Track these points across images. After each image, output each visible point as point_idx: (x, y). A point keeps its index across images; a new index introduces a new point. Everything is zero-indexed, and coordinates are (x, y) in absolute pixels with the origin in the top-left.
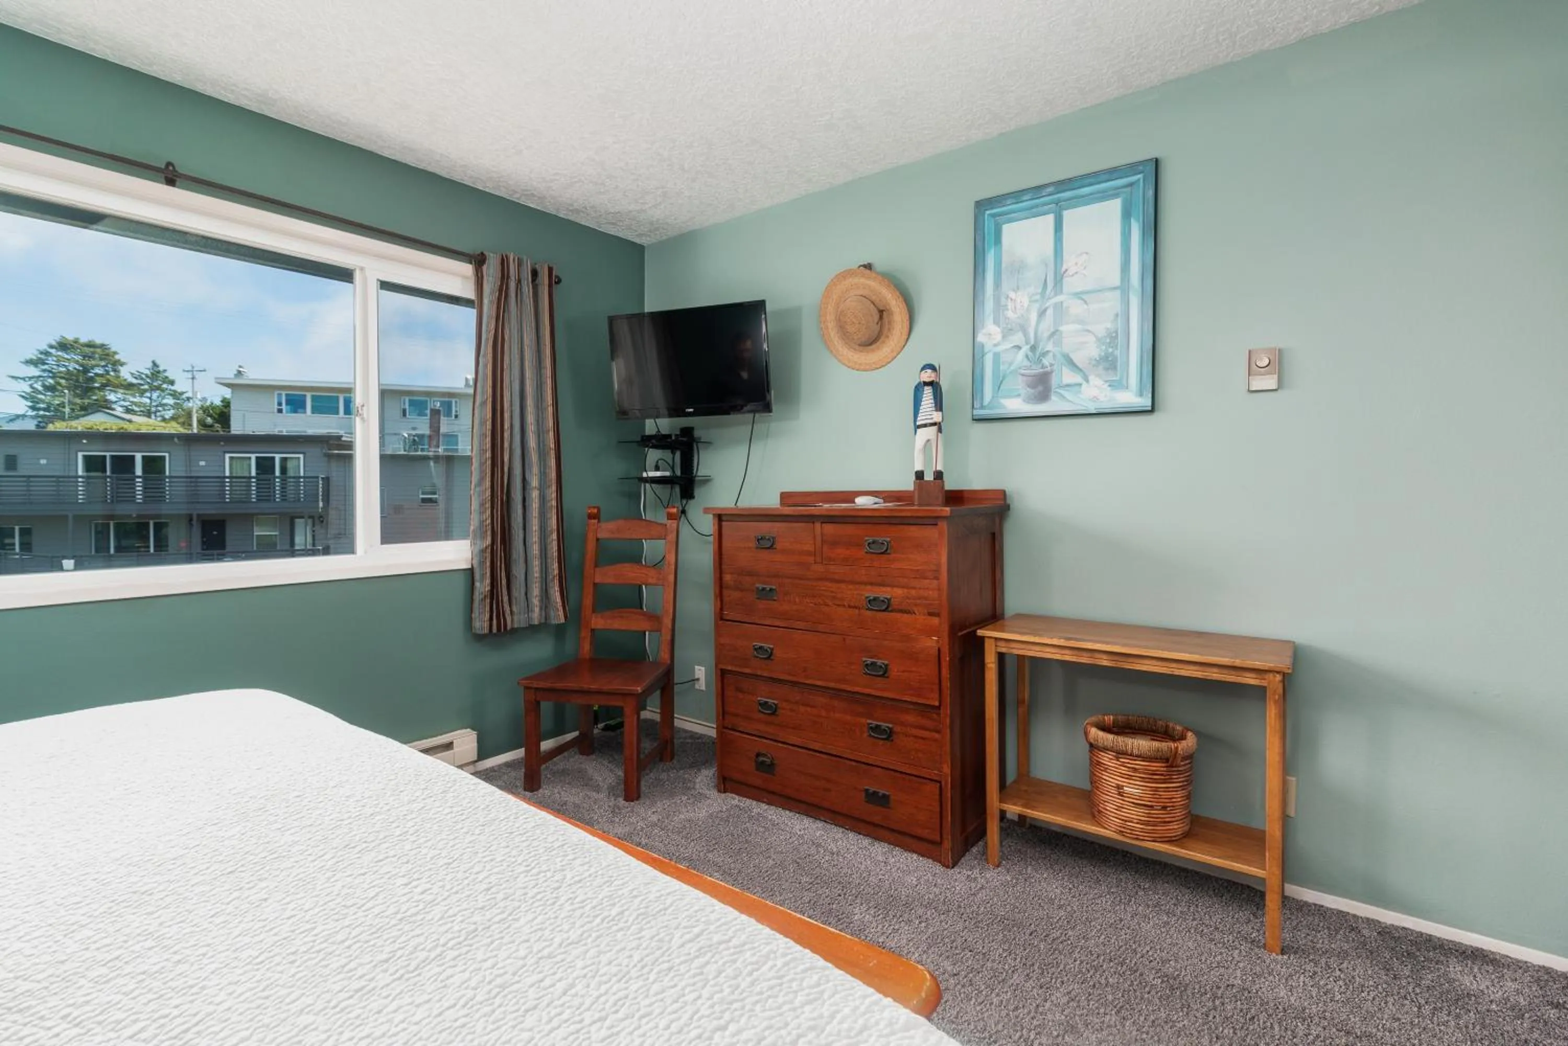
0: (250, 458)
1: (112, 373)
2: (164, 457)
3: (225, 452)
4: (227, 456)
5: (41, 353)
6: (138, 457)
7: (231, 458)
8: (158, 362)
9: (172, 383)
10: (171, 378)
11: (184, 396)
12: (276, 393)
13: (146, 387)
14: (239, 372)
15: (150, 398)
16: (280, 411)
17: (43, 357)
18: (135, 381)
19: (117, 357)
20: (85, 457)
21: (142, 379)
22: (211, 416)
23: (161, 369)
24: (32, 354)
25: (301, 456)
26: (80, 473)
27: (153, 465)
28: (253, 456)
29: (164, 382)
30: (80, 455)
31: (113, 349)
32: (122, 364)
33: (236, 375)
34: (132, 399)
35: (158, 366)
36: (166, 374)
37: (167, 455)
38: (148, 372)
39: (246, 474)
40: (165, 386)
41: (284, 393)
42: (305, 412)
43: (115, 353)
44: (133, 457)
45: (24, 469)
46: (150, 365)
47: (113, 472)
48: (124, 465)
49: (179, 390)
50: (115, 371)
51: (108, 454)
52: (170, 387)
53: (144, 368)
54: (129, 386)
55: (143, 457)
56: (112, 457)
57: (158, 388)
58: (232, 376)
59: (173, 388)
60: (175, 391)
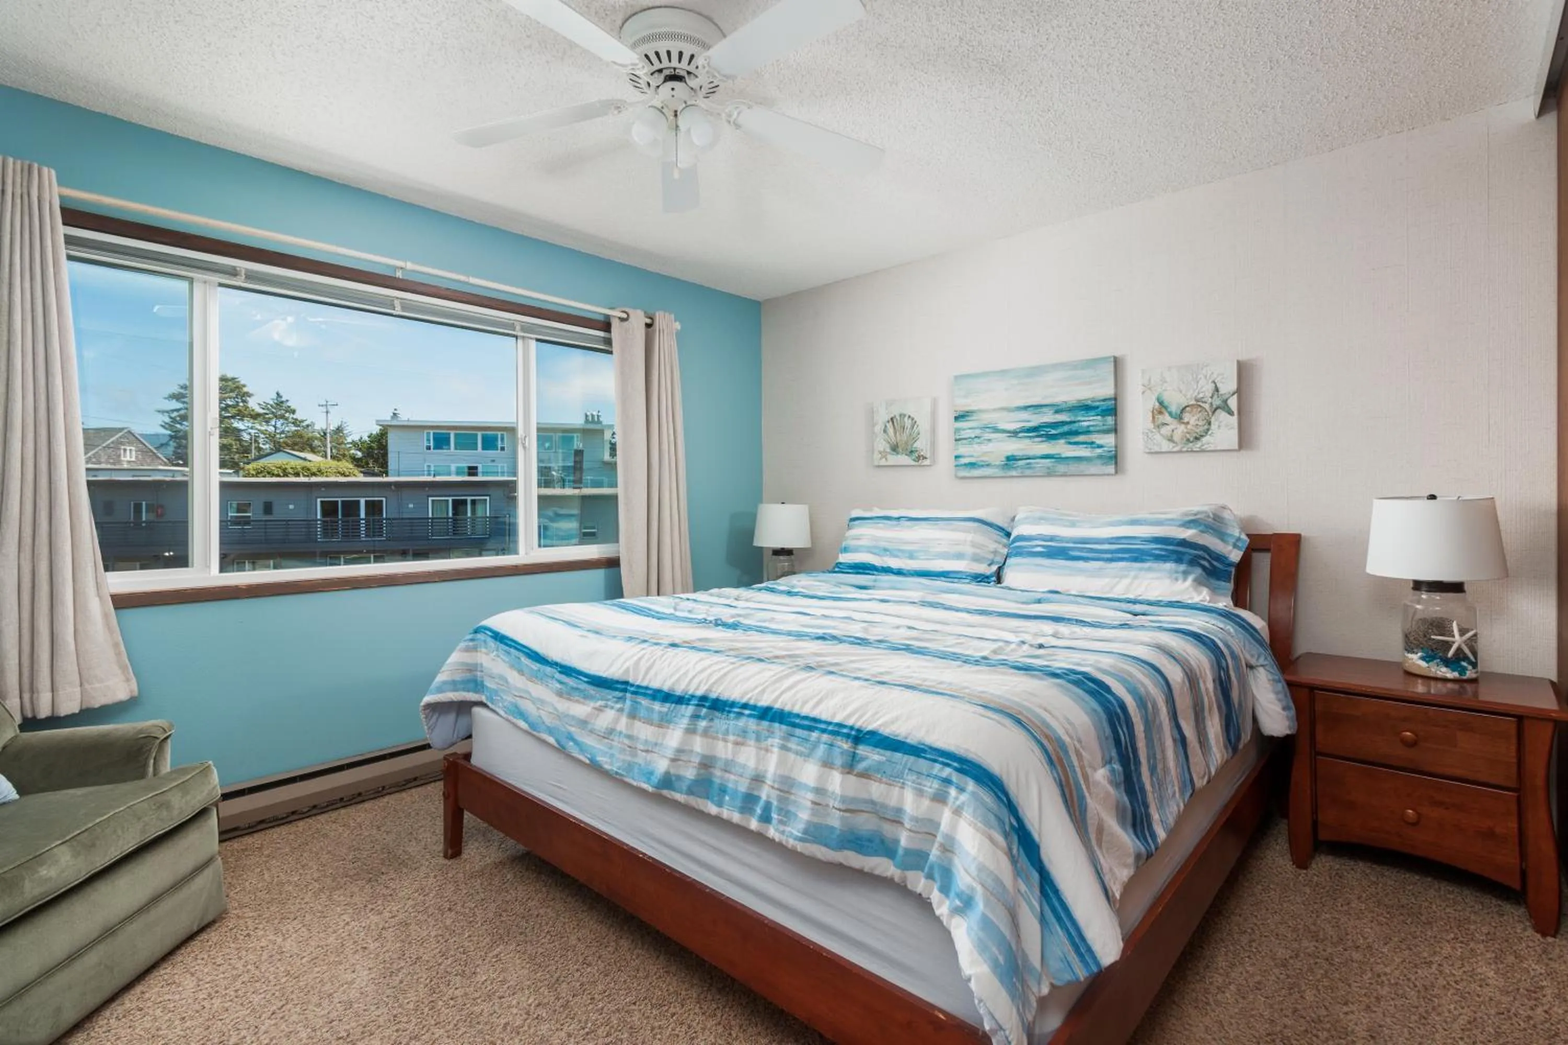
0: (447, 501)
1: (241, 404)
2: (382, 501)
3: (428, 496)
4: (430, 499)
5: (182, 387)
6: (362, 501)
7: (433, 501)
8: (281, 393)
9: (293, 412)
10: (293, 407)
11: (304, 424)
12: (426, 432)
13: (271, 416)
14: (395, 414)
15: (275, 426)
16: (428, 448)
17: (182, 391)
18: (262, 411)
19: (245, 390)
20: (322, 502)
21: (268, 409)
22: (360, 450)
23: (284, 399)
24: (176, 389)
25: (488, 498)
26: (319, 517)
27: (374, 508)
28: (450, 499)
29: (287, 411)
30: (319, 500)
31: (242, 382)
32: (249, 395)
33: (392, 418)
34: (259, 427)
35: (281, 397)
36: (289, 404)
37: (384, 499)
38: (271, 402)
39: (445, 516)
40: (287, 415)
41: (432, 432)
42: (449, 449)
43: (244, 386)
44: (358, 502)
45: (278, 513)
46: (275, 396)
47: (343, 515)
48: (351, 508)
49: (300, 418)
50: (244, 401)
51: (339, 500)
52: (292, 416)
53: (270, 398)
54: (255, 416)
55: (366, 501)
56: (343, 502)
57: (282, 417)
58: (389, 418)
59: (295, 417)
60: (296, 420)
